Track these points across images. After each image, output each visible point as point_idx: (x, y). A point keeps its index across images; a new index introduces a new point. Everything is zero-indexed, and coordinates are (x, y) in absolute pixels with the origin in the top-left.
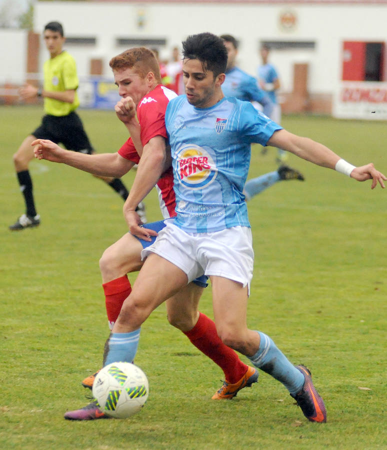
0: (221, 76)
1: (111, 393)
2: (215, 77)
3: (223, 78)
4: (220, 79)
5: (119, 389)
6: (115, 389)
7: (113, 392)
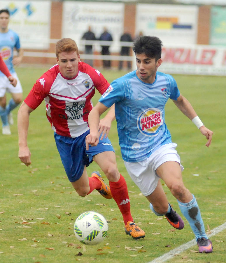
0: (159, 61)
1: (94, 231)
2: (156, 61)
3: (160, 61)
4: (158, 62)
5: (99, 230)
6: (97, 230)
7: (95, 231)
